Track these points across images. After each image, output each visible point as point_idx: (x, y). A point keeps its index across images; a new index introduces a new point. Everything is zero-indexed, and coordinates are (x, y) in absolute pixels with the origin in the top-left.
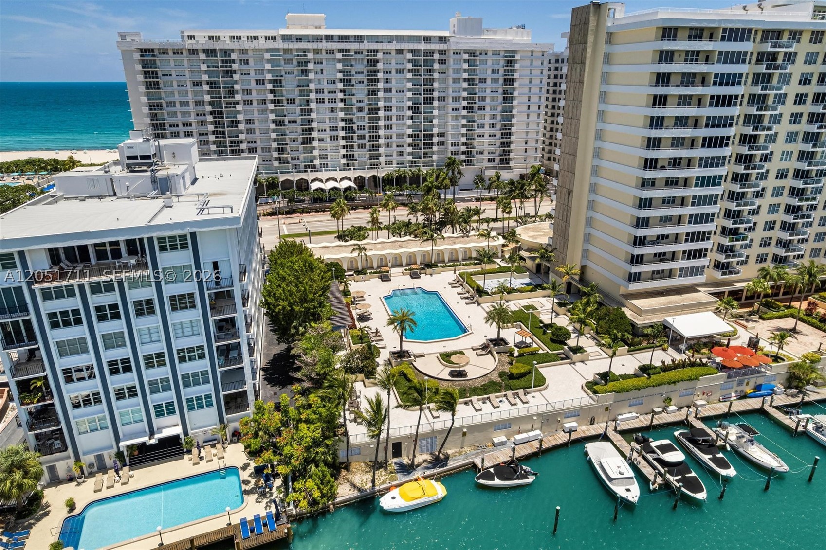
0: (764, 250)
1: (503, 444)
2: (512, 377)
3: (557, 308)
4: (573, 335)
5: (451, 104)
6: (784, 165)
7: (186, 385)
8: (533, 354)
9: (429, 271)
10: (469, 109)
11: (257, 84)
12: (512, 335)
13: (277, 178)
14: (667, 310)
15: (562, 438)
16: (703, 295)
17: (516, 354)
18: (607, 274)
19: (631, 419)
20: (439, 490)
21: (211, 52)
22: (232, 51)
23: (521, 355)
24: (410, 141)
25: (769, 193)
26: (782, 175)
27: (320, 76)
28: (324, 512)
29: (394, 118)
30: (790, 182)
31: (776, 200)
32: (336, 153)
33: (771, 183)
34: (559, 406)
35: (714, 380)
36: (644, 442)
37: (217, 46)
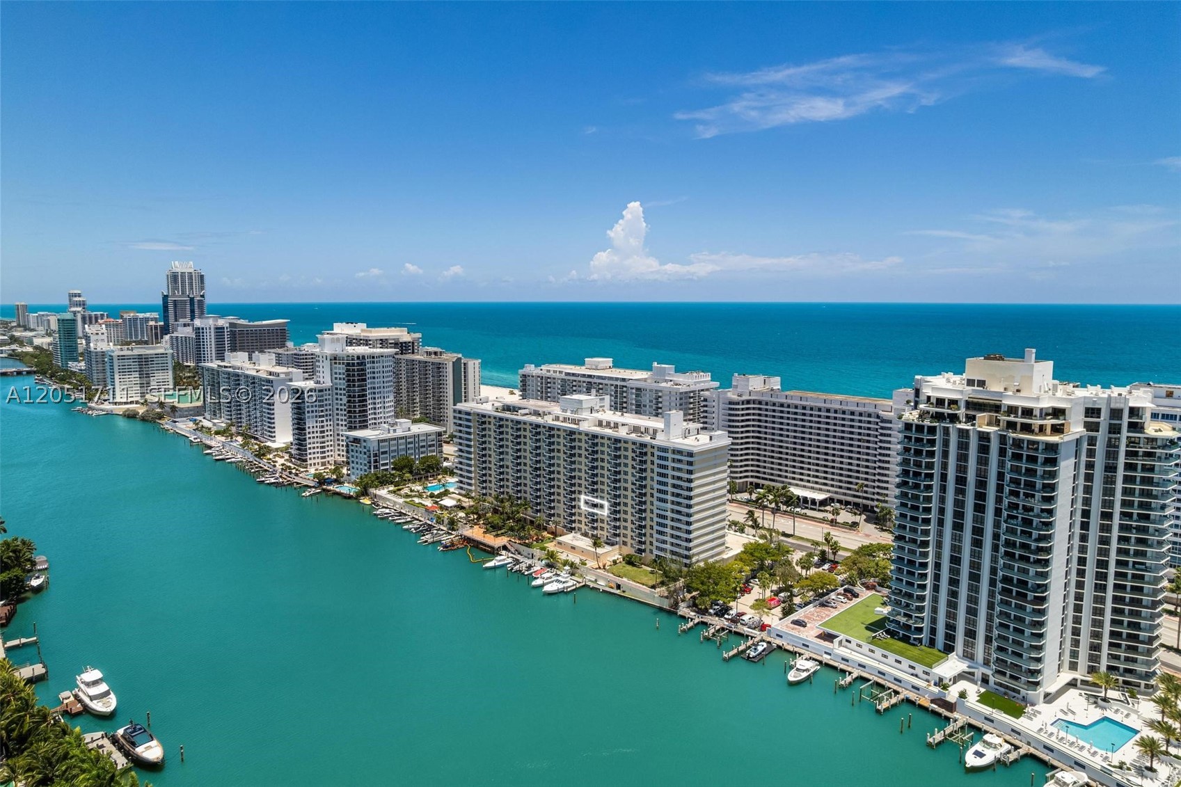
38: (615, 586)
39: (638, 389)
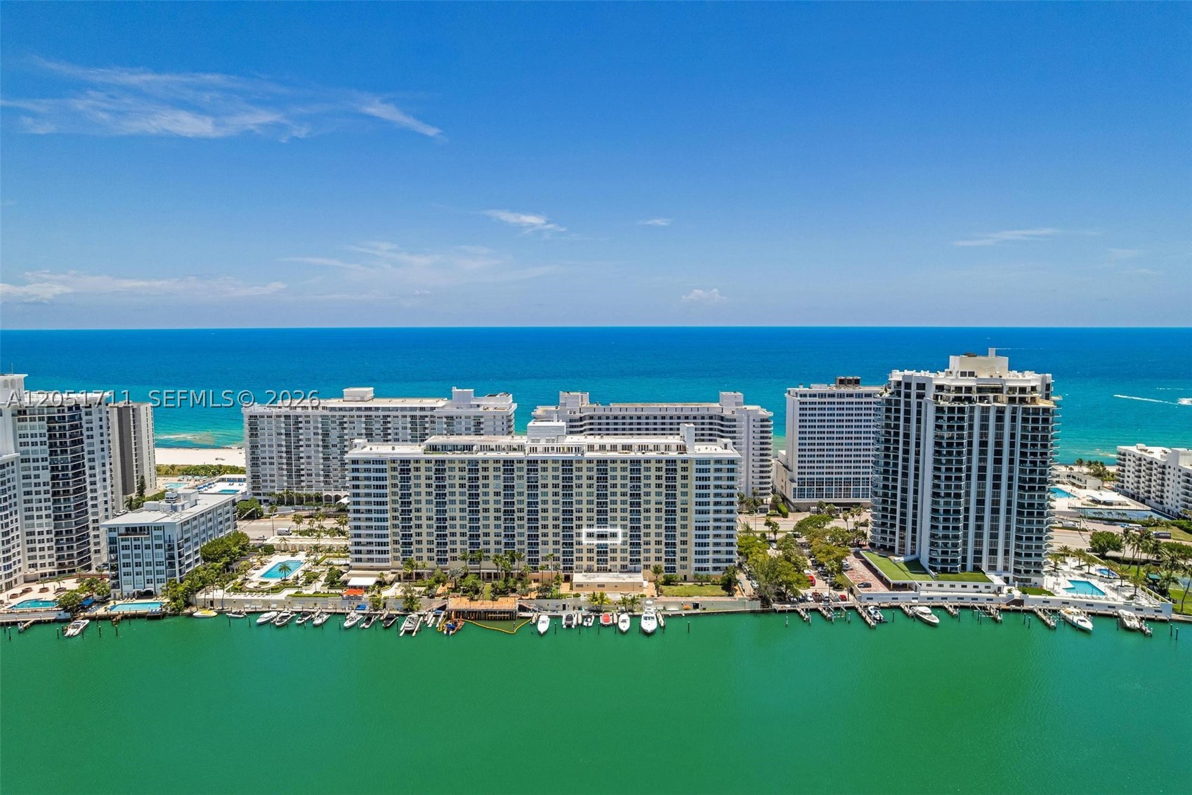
6: (429, 514)
7: (157, 574)
11: (314, 435)
13: (322, 493)
21: (288, 417)
22: (301, 416)
25: (424, 527)
26: (429, 519)
30: (435, 523)
31: (429, 530)
33: (425, 522)
38: (691, 607)
39: (450, 418)
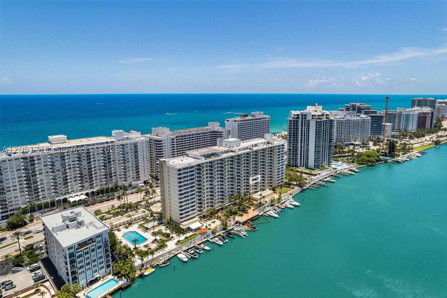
0: (208, 205)
1: (162, 259)
2: (161, 246)
3: (166, 229)
4: (171, 234)
5: (118, 162)
6: (207, 187)
7: (100, 264)
8: (164, 240)
9: (130, 225)
10: (124, 163)
11: (44, 166)
12: (158, 238)
13: (54, 199)
14: (189, 224)
15: (173, 255)
16: (197, 218)
17: (160, 242)
18: (176, 218)
19: (185, 248)
20: (154, 270)
21: (25, 158)
22: (34, 156)
23: (161, 242)
24: (104, 177)
25: (206, 193)
26: (207, 189)
27: (69, 160)
28: (134, 279)
29: (97, 170)
30: (209, 190)
31: (207, 194)
32: (77, 186)
33: (206, 191)
34: (171, 249)
35: (198, 237)
36: (188, 252)
37: (27, 155)
38: (290, 195)
